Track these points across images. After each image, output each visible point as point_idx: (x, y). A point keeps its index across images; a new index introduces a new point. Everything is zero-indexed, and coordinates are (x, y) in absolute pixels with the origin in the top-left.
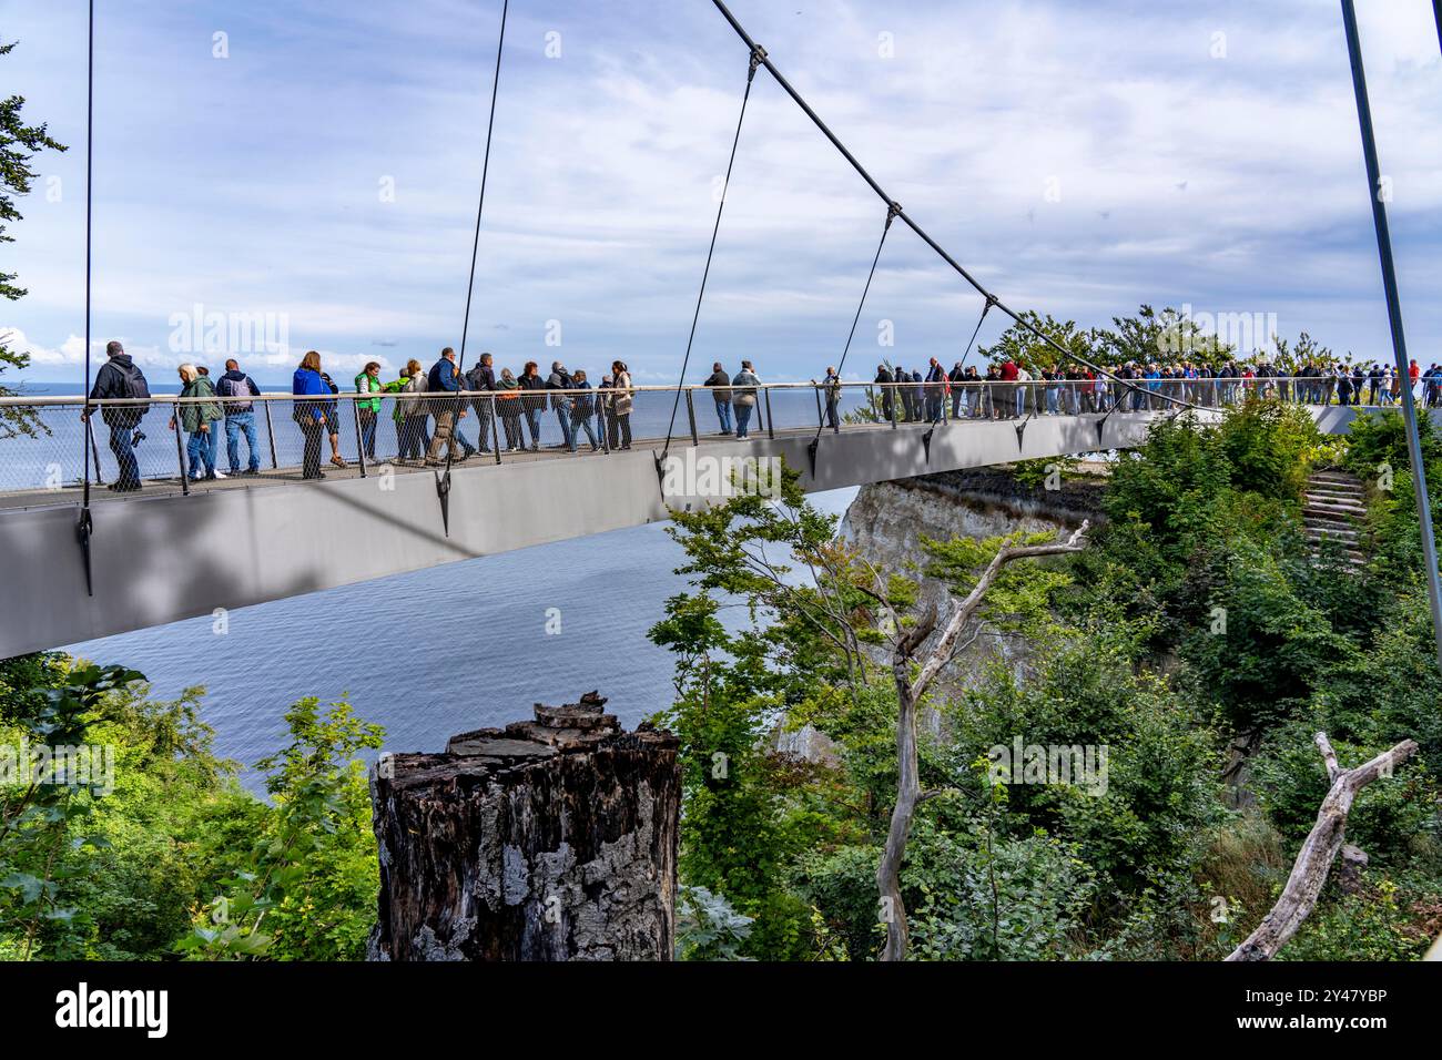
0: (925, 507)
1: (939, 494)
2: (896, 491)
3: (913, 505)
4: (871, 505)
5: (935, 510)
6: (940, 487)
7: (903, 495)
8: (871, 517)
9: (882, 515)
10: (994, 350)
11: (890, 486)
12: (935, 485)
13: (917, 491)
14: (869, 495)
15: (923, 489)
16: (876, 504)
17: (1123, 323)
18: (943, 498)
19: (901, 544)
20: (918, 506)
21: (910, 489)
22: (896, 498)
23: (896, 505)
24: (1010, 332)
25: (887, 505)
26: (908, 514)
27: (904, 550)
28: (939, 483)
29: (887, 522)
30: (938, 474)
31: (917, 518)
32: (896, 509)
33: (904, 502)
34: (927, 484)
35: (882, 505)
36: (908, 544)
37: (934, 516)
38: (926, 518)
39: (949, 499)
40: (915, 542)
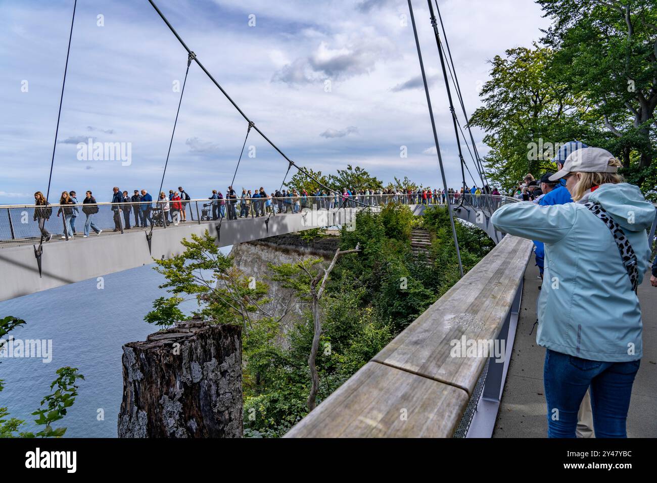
0: (263, 253)
1: (269, 247)
2: (249, 246)
3: (257, 252)
4: (238, 254)
5: (267, 254)
6: (269, 244)
7: (253, 248)
8: (238, 259)
9: (244, 258)
10: (289, 184)
11: (246, 244)
12: (266, 242)
13: (258, 246)
14: (237, 249)
15: (261, 245)
16: (241, 253)
17: (341, 172)
18: (271, 249)
19: (253, 270)
20: (260, 252)
21: (256, 245)
22: (249, 250)
23: (250, 253)
24: (295, 176)
25: (246, 253)
26: (255, 256)
27: (254, 272)
29: (246, 261)
30: (268, 238)
31: (259, 258)
32: (250, 254)
33: (253, 251)
34: (263, 243)
35: (243, 253)
36: (256, 270)
37: (267, 256)
38: (263, 258)
39: (273, 249)
40: (259, 269)
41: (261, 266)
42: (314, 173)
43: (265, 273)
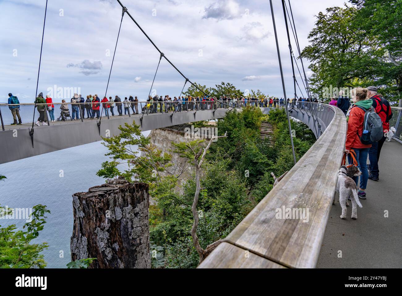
0: (169, 135)
2: (161, 131)
3: (166, 135)
4: (154, 135)
5: (172, 136)
6: (173, 130)
7: (163, 132)
8: (154, 139)
9: (158, 138)
10: (186, 93)
11: (159, 130)
12: (171, 129)
13: (167, 131)
14: (153, 132)
15: (168, 130)
16: (156, 135)
17: (218, 86)
18: (174, 133)
19: (163, 145)
21: (165, 131)
22: (161, 133)
24: (190, 88)
25: (159, 135)
26: (165, 137)
27: (164, 147)
28: (173, 128)
29: (159, 140)
30: (172, 126)
31: (167, 138)
32: (161, 136)
33: (163, 134)
34: (169, 129)
35: (157, 135)
36: (165, 145)
37: (172, 137)
38: (169, 138)
39: (175, 133)
40: (167, 145)
41: (168, 143)
42: (201, 86)
43: (171, 147)
